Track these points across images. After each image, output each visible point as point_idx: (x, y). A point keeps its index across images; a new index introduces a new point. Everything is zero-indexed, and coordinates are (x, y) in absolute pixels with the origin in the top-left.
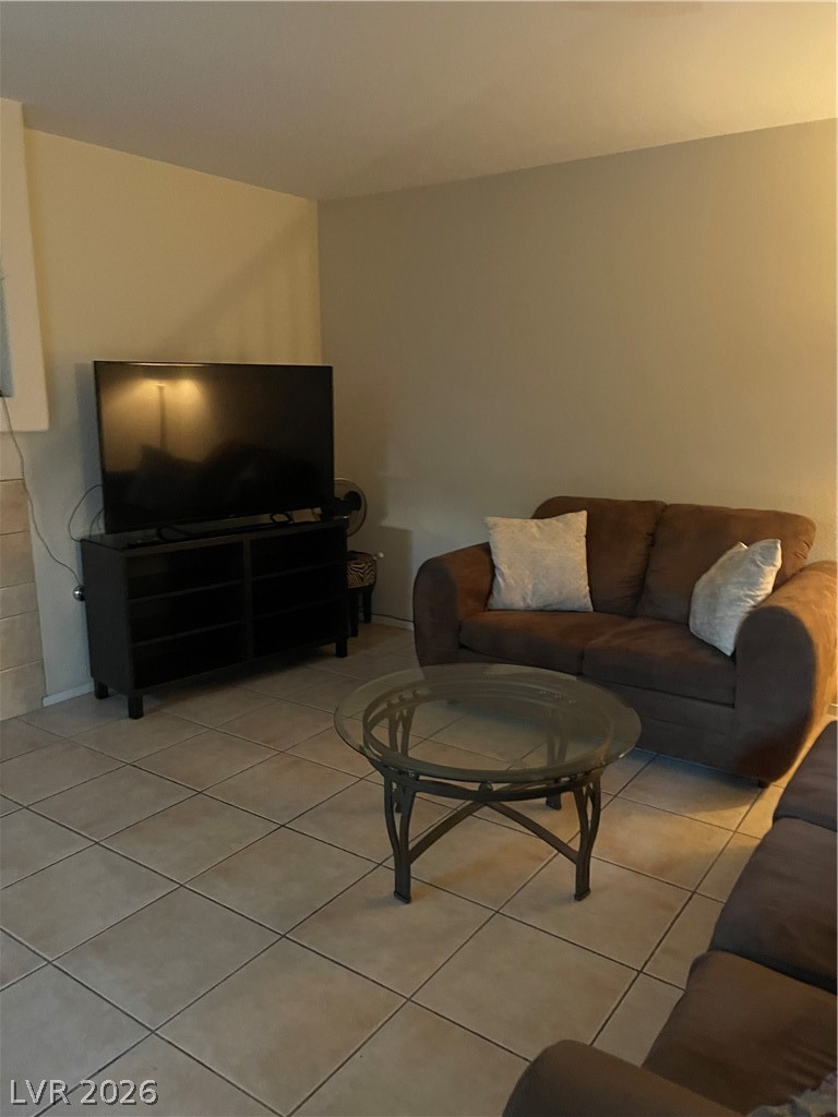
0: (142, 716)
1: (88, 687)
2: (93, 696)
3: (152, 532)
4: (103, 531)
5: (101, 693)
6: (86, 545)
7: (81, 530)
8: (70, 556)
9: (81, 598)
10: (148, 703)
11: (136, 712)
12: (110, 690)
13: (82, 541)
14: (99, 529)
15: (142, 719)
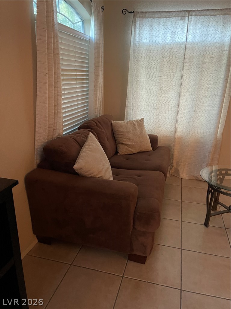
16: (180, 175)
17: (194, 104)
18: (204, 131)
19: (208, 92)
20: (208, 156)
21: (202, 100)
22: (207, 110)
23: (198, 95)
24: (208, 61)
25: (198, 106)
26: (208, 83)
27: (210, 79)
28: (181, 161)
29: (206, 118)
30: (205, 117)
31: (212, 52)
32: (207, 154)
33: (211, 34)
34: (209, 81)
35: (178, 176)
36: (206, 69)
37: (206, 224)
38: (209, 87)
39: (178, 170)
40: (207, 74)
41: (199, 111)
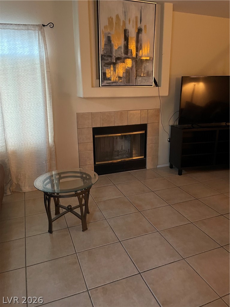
0: (181, 175)
1: (168, 165)
2: (169, 167)
3: (190, 125)
4: (178, 124)
5: (171, 167)
6: (172, 127)
7: (171, 123)
8: (168, 130)
9: (169, 141)
10: (184, 172)
11: (180, 174)
12: (174, 166)
13: (172, 126)
14: (177, 123)
15: (181, 176)
16: (23, 190)
17: (19, 116)
18: (36, 141)
19: (30, 104)
20: (45, 164)
21: (26, 111)
22: (34, 120)
23: (21, 107)
24: (23, 73)
25: (25, 118)
26: (28, 94)
27: (29, 91)
28: (21, 175)
29: (36, 128)
30: (34, 128)
31: (24, 65)
32: (44, 162)
33: (20, 48)
34: (29, 93)
35: (21, 192)
36: (23, 82)
37: (50, 231)
38: (30, 98)
39: (20, 185)
40: (24, 86)
41: (27, 122)
